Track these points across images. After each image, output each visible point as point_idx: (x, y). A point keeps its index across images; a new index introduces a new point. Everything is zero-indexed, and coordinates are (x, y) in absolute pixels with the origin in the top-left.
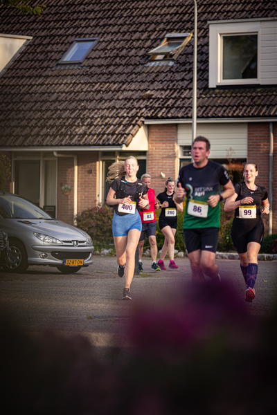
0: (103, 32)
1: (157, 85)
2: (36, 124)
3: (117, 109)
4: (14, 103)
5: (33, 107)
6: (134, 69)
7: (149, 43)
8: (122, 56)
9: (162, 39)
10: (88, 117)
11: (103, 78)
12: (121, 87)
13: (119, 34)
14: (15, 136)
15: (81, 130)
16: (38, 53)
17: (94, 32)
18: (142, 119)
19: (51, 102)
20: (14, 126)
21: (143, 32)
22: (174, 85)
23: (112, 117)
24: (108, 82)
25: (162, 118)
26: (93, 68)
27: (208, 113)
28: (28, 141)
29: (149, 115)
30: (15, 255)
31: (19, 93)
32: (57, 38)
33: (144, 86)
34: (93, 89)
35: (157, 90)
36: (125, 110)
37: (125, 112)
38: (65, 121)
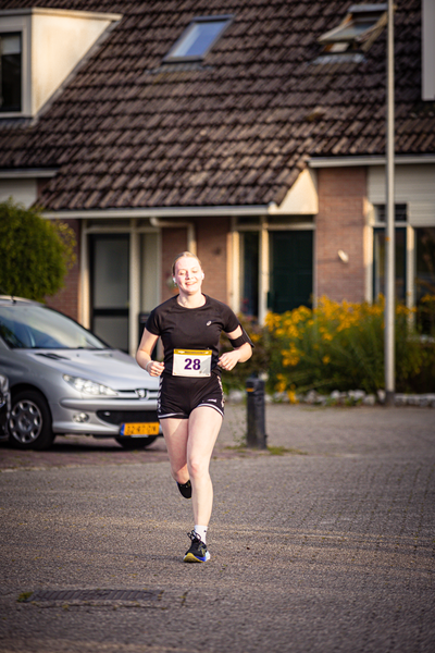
0: (241, 4)
1: (333, 97)
2: (122, 169)
3: (263, 140)
4: (86, 132)
5: (117, 139)
6: (295, 68)
7: (320, 23)
8: (275, 46)
9: (343, 16)
10: (212, 156)
11: (240, 86)
12: (269, 101)
13: (269, 9)
14: (85, 191)
15: (198, 179)
16: (130, 44)
17: (226, 5)
18: (306, 158)
19: (148, 129)
20: (85, 174)
21: (310, 3)
22: (362, 96)
23: (252, 155)
24: (249, 93)
25: (341, 155)
26: (223, 70)
27: (420, 146)
28: (107, 199)
29: (318, 150)
30: (31, 417)
31: (94, 116)
32: (162, 16)
33: (310, 99)
34: (223, 105)
35: (333, 106)
36: (276, 142)
37: (277, 146)
38: (172, 162)
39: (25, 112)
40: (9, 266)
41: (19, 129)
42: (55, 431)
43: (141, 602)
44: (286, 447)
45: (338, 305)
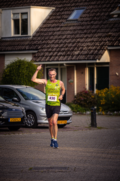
0: (88, 4)
1: (114, 30)
2: (56, 50)
3: (95, 42)
4: (46, 40)
5: (54, 42)
6: (103, 22)
7: (110, 9)
8: (98, 16)
9: (116, 7)
10: (81, 46)
11: (88, 27)
12: (96, 31)
13: (96, 5)
14: (46, 56)
15: (77, 53)
16: (58, 16)
17: (84, 5)
18: (107, 47)
19: (63, 39)
20: (45, 52)
21: (107, 4)
23: (92, 46)
24: (91, 29)
25: (116, 46)
26: (84, 22)
28: (52, 58)
29: (110, 44)
30: (31, 119)
31: (48, 35)
32: (67, 8)
33: (108, 30)
34: (83, 32)
35: (114, 32)
36: (98, 42)
37: (98, 43)
38: (70, 48)
39: (29, 35)
40: (25, 77)
41: (27, 39)
42: (38, 123)
43: (63, 170)
44: (102, 127)
45: (116, 87)
